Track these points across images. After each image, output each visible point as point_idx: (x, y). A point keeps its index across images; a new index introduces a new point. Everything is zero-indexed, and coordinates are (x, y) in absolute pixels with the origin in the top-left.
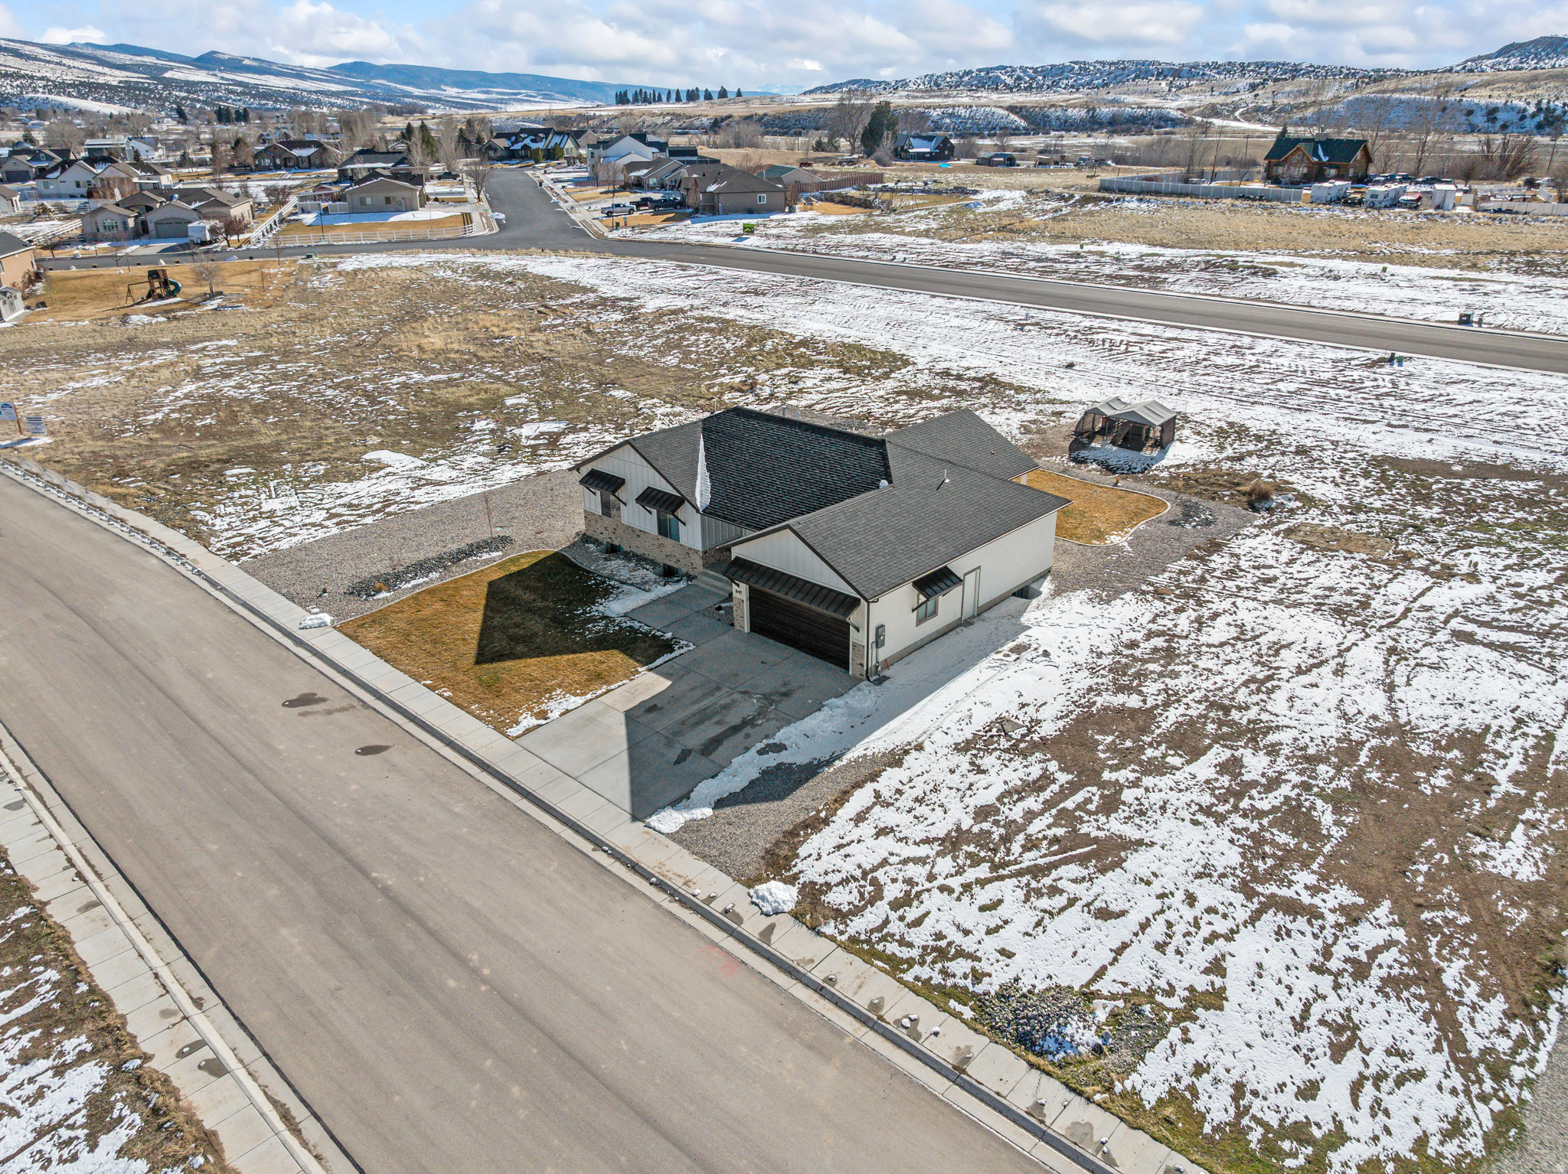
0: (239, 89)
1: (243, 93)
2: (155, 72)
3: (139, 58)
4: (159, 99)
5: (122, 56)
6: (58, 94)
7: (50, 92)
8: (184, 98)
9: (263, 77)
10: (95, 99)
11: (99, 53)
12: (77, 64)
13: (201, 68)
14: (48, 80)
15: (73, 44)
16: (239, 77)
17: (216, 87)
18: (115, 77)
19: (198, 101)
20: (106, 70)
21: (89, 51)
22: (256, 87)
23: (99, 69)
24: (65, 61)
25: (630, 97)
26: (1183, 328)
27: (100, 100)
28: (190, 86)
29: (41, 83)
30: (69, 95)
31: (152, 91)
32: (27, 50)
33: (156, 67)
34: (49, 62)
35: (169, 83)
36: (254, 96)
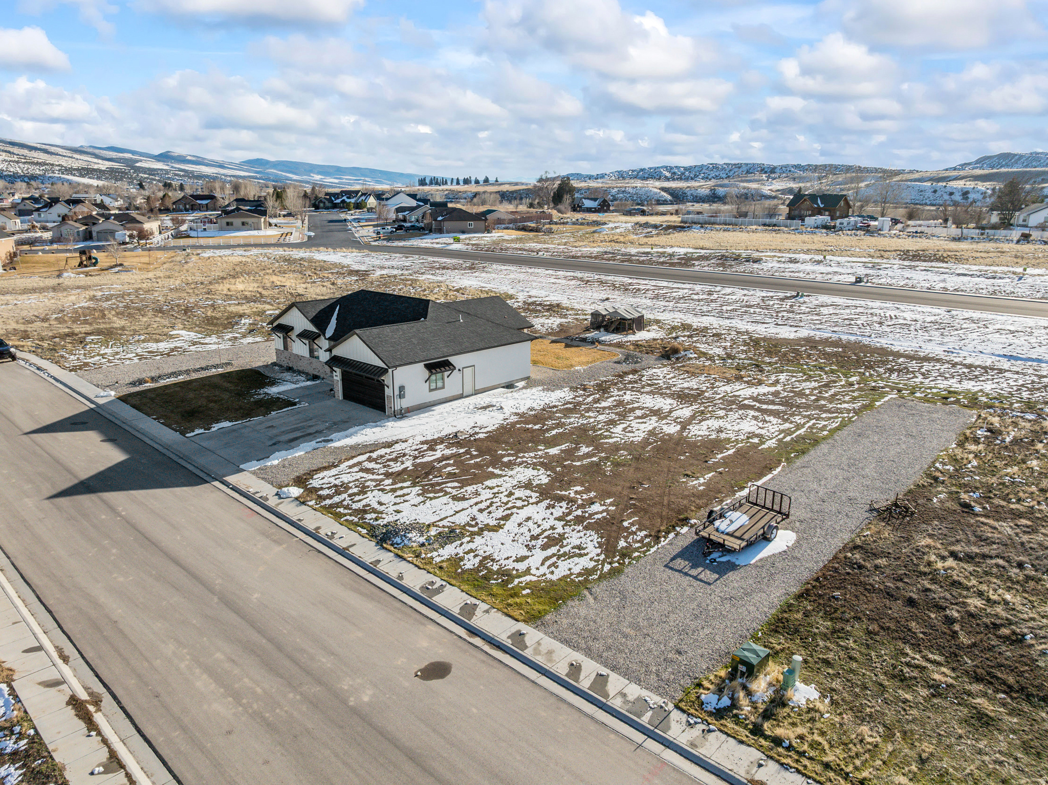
0: (182, 173)
1: (183, 176)
2: (130, 163)
3: (121, 155)
4: (130, 178)
5: (111, 153)
6: (68, 174)
7: (63, 173)
8: (145, 178)
9: (198, 167)
10: (90, 178)
11: (97, 151)
12: (82, 157)
13: (159, 161)
14: (62, 166)
15: (82, 146)
16: (182, 167)
17: (167, 172)
18: (104, 165)
19: (155, 180)
20: (100, 161)
21: (91, 150)
22: (192, 172)
23: (96, 160)
24: (76, 156)
25: (428, 181)
26: (684, 283)
27: (94, 178)
28: (151, 172)
29: (57, 168)
30: (74, 175)
31: (126, 174)
32: (52, 149)
33: (131, 160)
34: (65, 156)
35: (139, 170)
36: (190, 178)
